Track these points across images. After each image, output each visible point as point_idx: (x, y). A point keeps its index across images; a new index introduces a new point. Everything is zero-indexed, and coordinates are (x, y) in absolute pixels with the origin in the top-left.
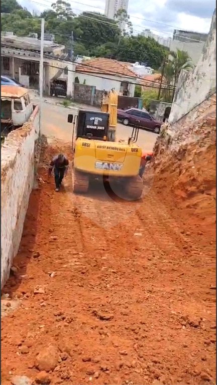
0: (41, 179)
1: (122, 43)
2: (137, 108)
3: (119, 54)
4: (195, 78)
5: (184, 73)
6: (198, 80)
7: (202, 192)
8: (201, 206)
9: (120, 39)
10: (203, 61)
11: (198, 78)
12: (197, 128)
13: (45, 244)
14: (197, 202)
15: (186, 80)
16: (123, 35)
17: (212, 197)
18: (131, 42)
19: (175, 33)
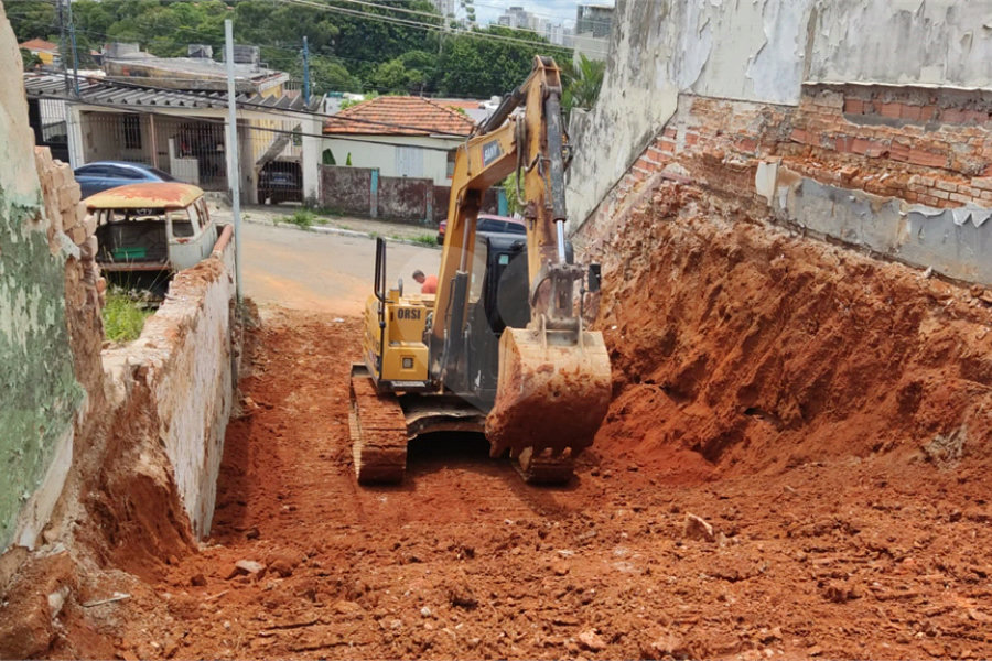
0: (249, 400)
1: (449, 49)
2: (496, 213)
3: (444, 80)
4: (601, 126)
5: (576, 118)
6: (606, 130)
7: (637, 380)
8: (635, 410)
9: (443, 40)
10: (610, 86)
11: (607, 126)
12: (616, 238)
13: (271, 517)
14: (629, 404)
15: (584, 130)
16: (448, 29)
17: (656, 387)
18: (473, 46)
19: (580, 13)
